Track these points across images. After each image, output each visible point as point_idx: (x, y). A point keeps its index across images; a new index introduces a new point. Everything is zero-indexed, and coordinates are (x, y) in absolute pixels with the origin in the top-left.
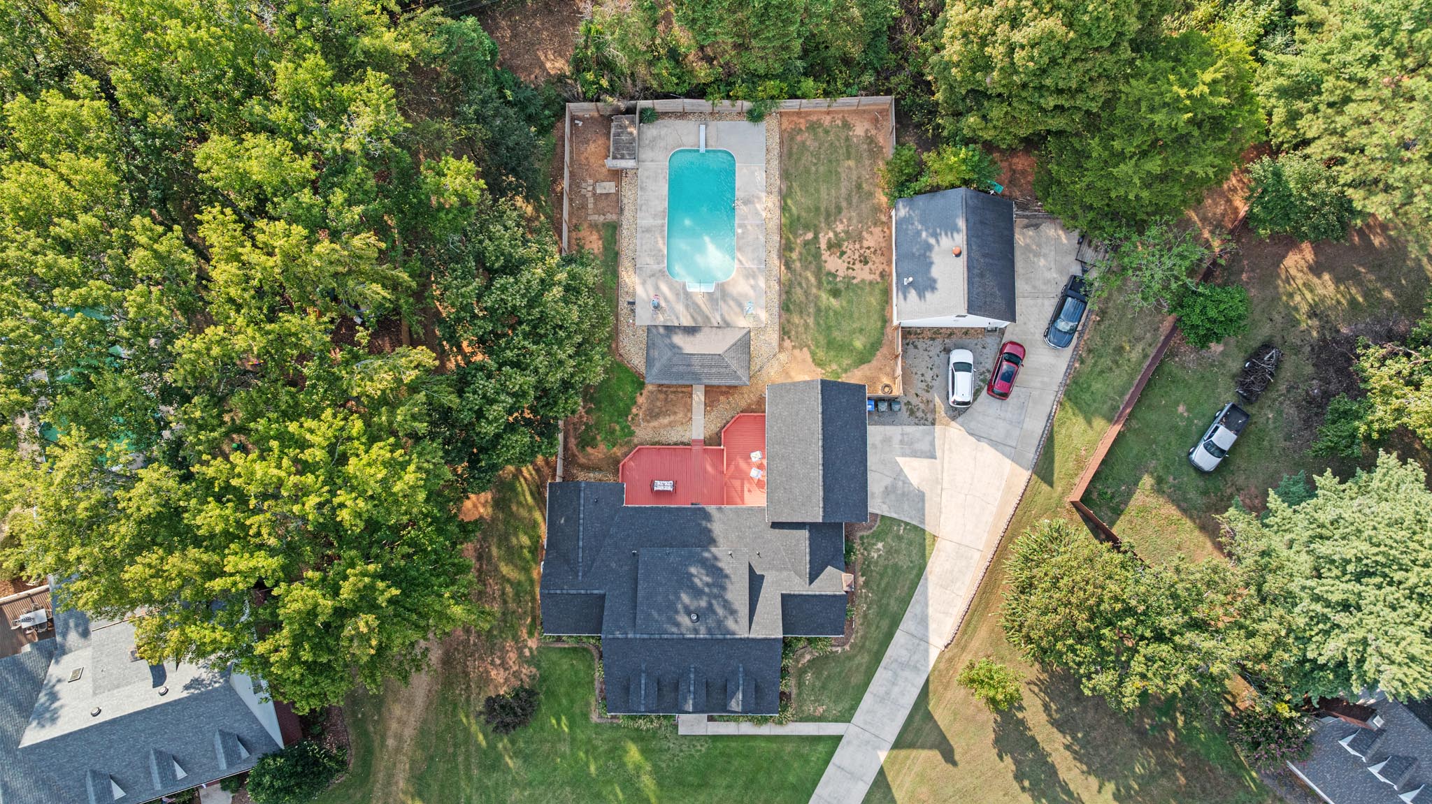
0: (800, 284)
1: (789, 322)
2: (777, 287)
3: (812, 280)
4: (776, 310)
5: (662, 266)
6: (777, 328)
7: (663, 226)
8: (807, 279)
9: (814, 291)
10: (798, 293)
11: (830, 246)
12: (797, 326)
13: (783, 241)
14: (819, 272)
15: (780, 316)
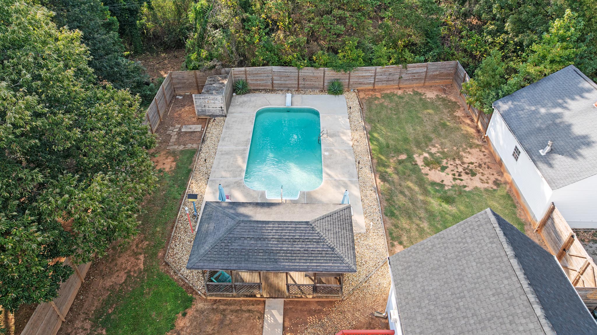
0: (402, 193)
1: (396, 226)
2: (375, 196)
3: (416, 188)
4: (377, 216)
5: (238, 179)
6: (382, 231)
7: (244, 150)
8: (409, 188)
9: (421, 197)
10: (401, 200)
11: (427, 163)
12: (408, 231)
13: (375, 161)
14: (421, 182)
15: (384, 222)
